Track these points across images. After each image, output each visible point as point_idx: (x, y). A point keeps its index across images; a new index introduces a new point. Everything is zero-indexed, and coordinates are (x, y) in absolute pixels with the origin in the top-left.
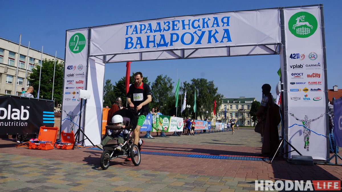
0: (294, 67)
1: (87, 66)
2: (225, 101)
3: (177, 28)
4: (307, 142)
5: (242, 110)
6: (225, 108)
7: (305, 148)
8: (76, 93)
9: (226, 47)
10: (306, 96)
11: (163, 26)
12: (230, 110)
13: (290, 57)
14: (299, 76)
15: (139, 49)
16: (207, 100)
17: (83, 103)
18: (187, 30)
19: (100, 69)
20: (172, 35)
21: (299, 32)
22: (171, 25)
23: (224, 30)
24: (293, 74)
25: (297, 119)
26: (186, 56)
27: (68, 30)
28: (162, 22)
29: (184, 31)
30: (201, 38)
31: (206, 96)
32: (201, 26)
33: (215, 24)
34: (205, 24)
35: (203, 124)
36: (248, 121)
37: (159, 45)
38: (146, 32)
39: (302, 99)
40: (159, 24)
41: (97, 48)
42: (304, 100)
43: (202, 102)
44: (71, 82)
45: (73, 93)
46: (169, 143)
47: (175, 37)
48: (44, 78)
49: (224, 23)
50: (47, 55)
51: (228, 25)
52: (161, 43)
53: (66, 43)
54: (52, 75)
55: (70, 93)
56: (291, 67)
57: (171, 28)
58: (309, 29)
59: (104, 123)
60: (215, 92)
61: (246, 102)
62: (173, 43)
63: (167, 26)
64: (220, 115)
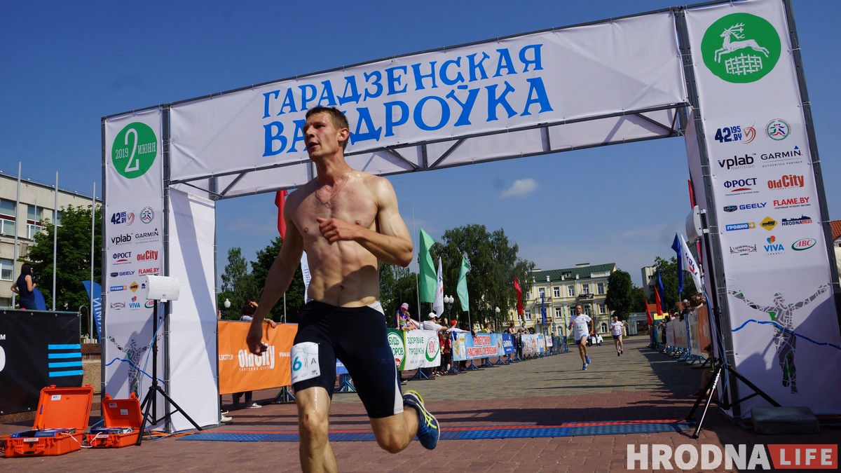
0: (731, 163)
1: (166, 211)
2: (541, 278)
3: (402, 88)
4: (788, 367)
5: (585, 296)
6: (543, 296)
7: (785, 384)
8: (140, 286)
9: (539, 126)
10: (771, 239)
11: (362, 85)
12: (555, 300)
13: (716, 138)
14: (746, 186)
15: (301, 154)
16: (495, 280)
17: (161, 313)
18: (428, 91)
19: (204, 215)
20: (389, 106)
21: (732, 68)
22: (384, 82)
23: (528, 80)
24: (727, 182)
25: (754, 307)
26: (431, 162)
27: (109, 117)
28: (358, 74)
29: (422, 94)
30: (467, 107)
31: (491, 268)
32: (466, 76)
33: (504, 67)
34: (477, 70)
35: (491, 341)
36: (604, 324)
37: (357, 137)
39: (761, 249)
40: (351, 80)
41: (189, 160)
42: (767, 250)
43: (482, 286)
44: (125, 258)
45: (132, 287)
47: (397, 113)
48: (67, 257)
49: (527, 63)
50: (75, 195)
51: (538, 67)
52: (361, 132)
53: (104, 151)
54: (88, 246)
55: (122, 288)
56: (722, 166)
57: (386, 89)
58: (759, 58)
59: (226, 362)
60: (512, 256)
61: (593, 276)
62: (393, 127)
63: (373, 84)
64: (530, 316)
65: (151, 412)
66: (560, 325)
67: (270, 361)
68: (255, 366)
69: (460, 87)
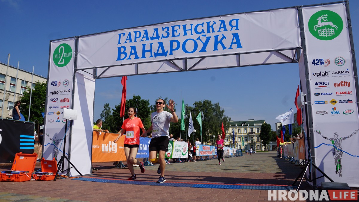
0: (318, 74)
1: (74, 82)
2: (233, 125)
3: (178, 34)
4: (338, 165)
5: (251, 133)
6: (233, 132)
8: (61, 113)
9: (236, 54)
11: (161, 32)
12: (239, 134)
14: (324, 85)
15: (133, 60)
16: (214, 124)
17: (68, 125)
18: (189, 36)
19: (90, 85)
20: (172, 42)
21: (321, 34)
22: (170, 31)
23: (232, 34)
25: (325, 138)
26: (188, 68)
27: (53, 41)
28: (159, 27)
29: (186, 37)
30: (205, 44)
31: (212, 119)
32: (206, 31)
33: (222, 28)
34: (211, 29)
36: (258, 145)
37: (157, 54)
38: (142, 40)
40: (156, 30)
41: (85, 61)
43: (208, 126)
44: (55, 101)
45: (57, 113)
47: (175, 45)
49: (232, 26)
50: (41, 77)
51: (237, 29)
52: (159, 53)
53: (50, 55)
55: (53, 113)
57: (171, 35)
58: (334, 30)
59: (96, 149)
60: (222, 114)
61: (255, 125)
62: (173, 51)
63: (165, 32)
64: (227, 140)
66: (240, 145)
67: (115, 150)
68: (109, 151)
69: (202, 35)
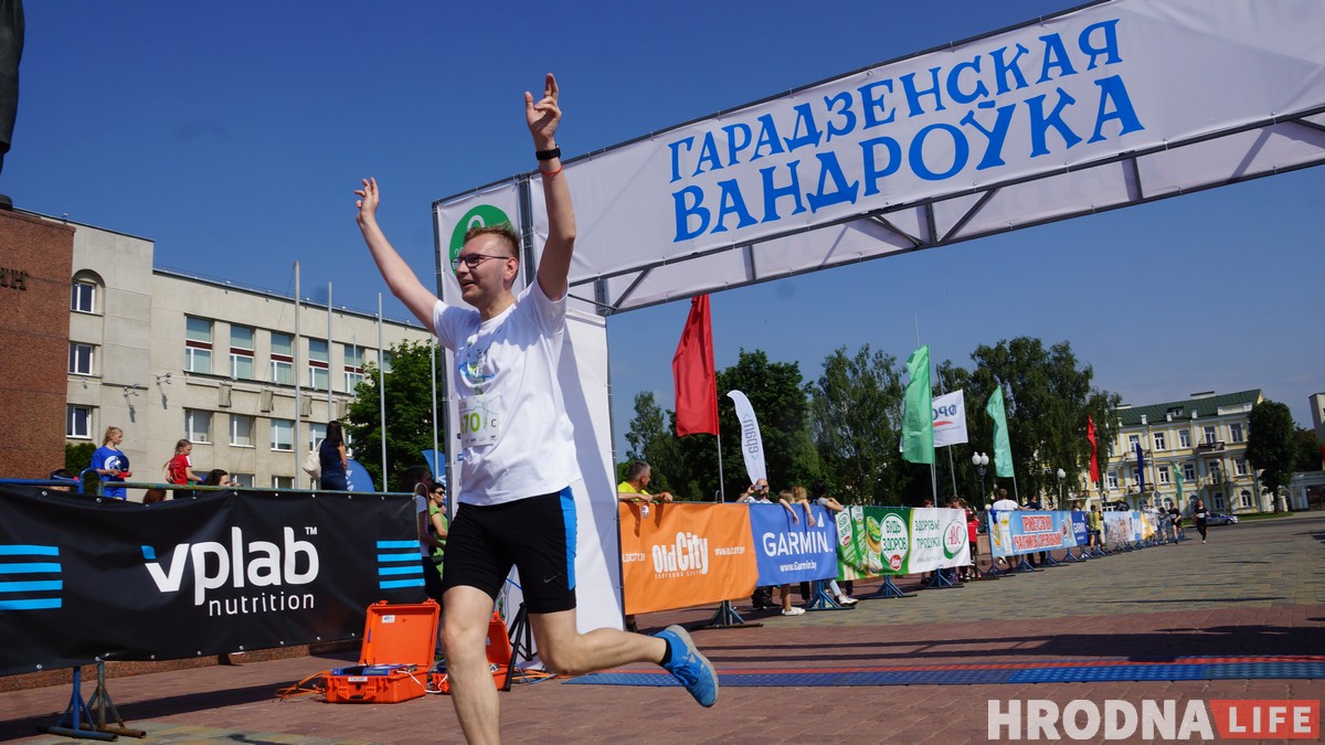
2: (1132, 420)
3: (887, 115)
5: (1209, 446)
6: (1137, 449)
9: (1122, 157)
11: (822, 115)
12: (1158, 454)
15: (734, 233)
16: (1055, 425)
18: (930, 116)
19: (590, 339)
20: (867, 147)
22: (858, 108)
23: (1097, 83)
26: (941, 232)
27: (442, 201)
28: (815, 99)
29: (920, 122)
30: (997, 137)
31: (1048, 406)
32: (992, 86)
33: (1054, 64)
34: (1010, 75)
35: (1051, 523)
36: (1245, 493)
37: (819, 201)
38: (757, 156)
40: (804, 110)
43: (1032, 435)
46: (917, 625)
47: (882, 156)
48: (400, 416)
49: (1094, 53)
50: (406, 326)
51: (1114, 58)
52: (825, 193)
53: (438, 252)
54: (429, 398)
57: (861, 119)
59: (634, 565)
60: (1082, 385)
61: (1221, 412)
62: (877, 180)
63: (839, 113)
64: (1115, 482)
65: (523, 640)
66: (1169, 496)
67: (701, 562)
68: (679, 570)
69: (981, 106)
